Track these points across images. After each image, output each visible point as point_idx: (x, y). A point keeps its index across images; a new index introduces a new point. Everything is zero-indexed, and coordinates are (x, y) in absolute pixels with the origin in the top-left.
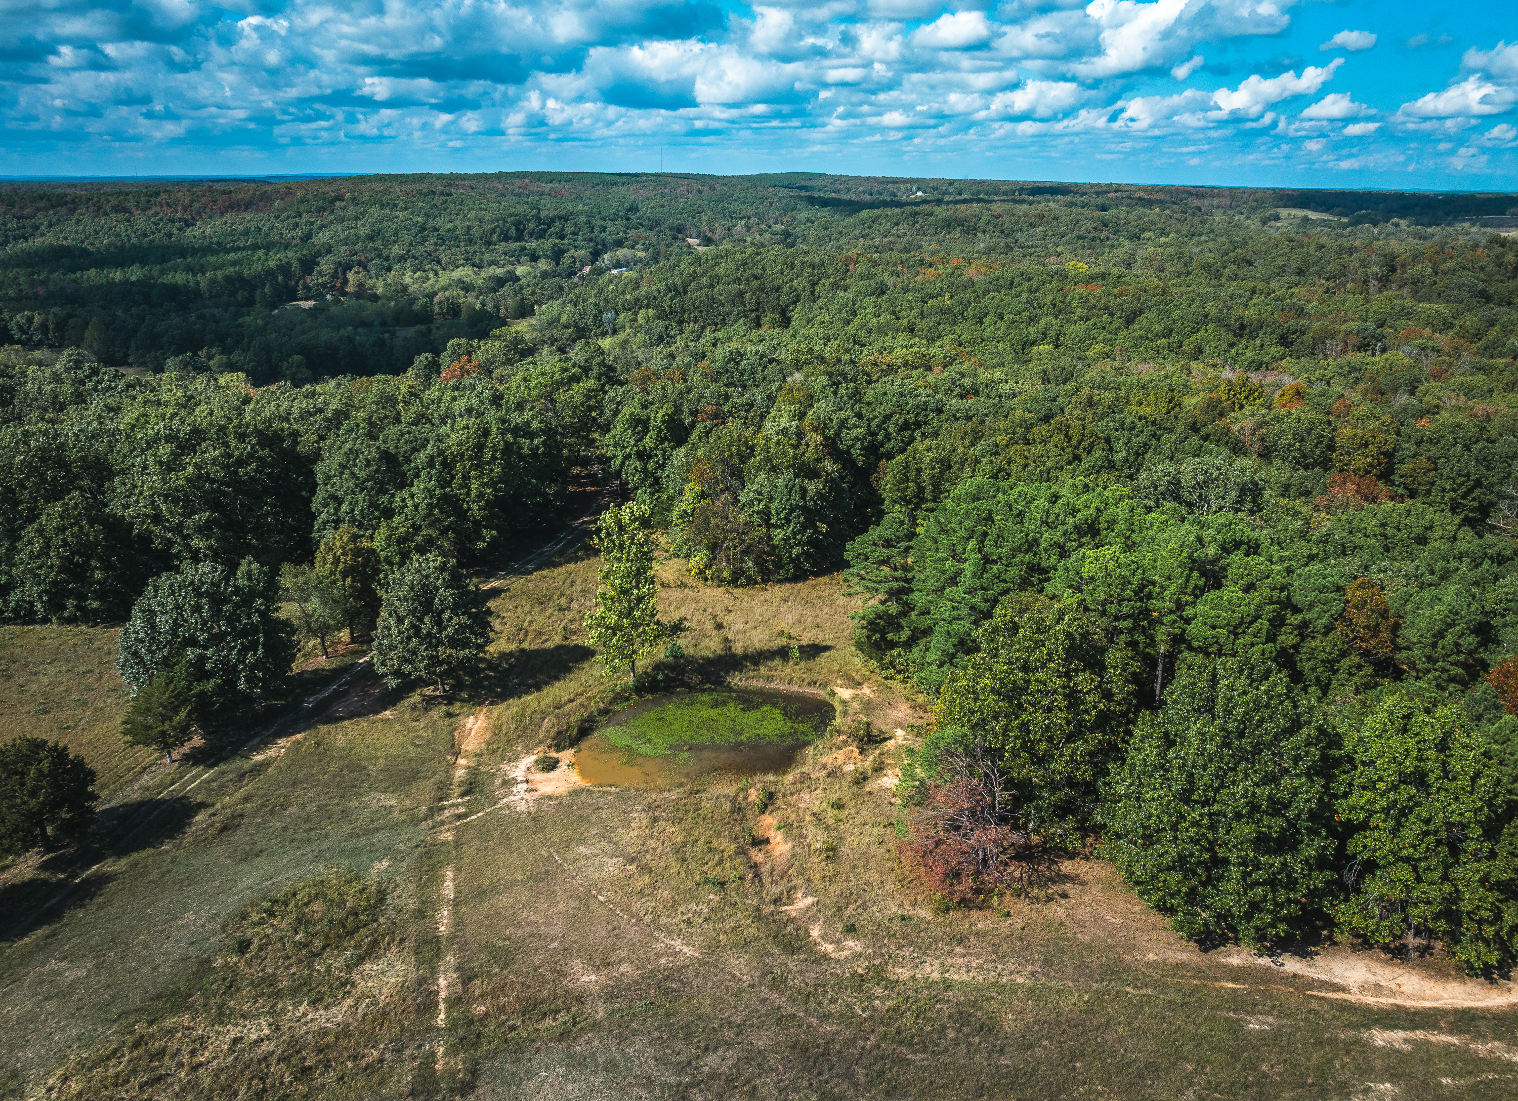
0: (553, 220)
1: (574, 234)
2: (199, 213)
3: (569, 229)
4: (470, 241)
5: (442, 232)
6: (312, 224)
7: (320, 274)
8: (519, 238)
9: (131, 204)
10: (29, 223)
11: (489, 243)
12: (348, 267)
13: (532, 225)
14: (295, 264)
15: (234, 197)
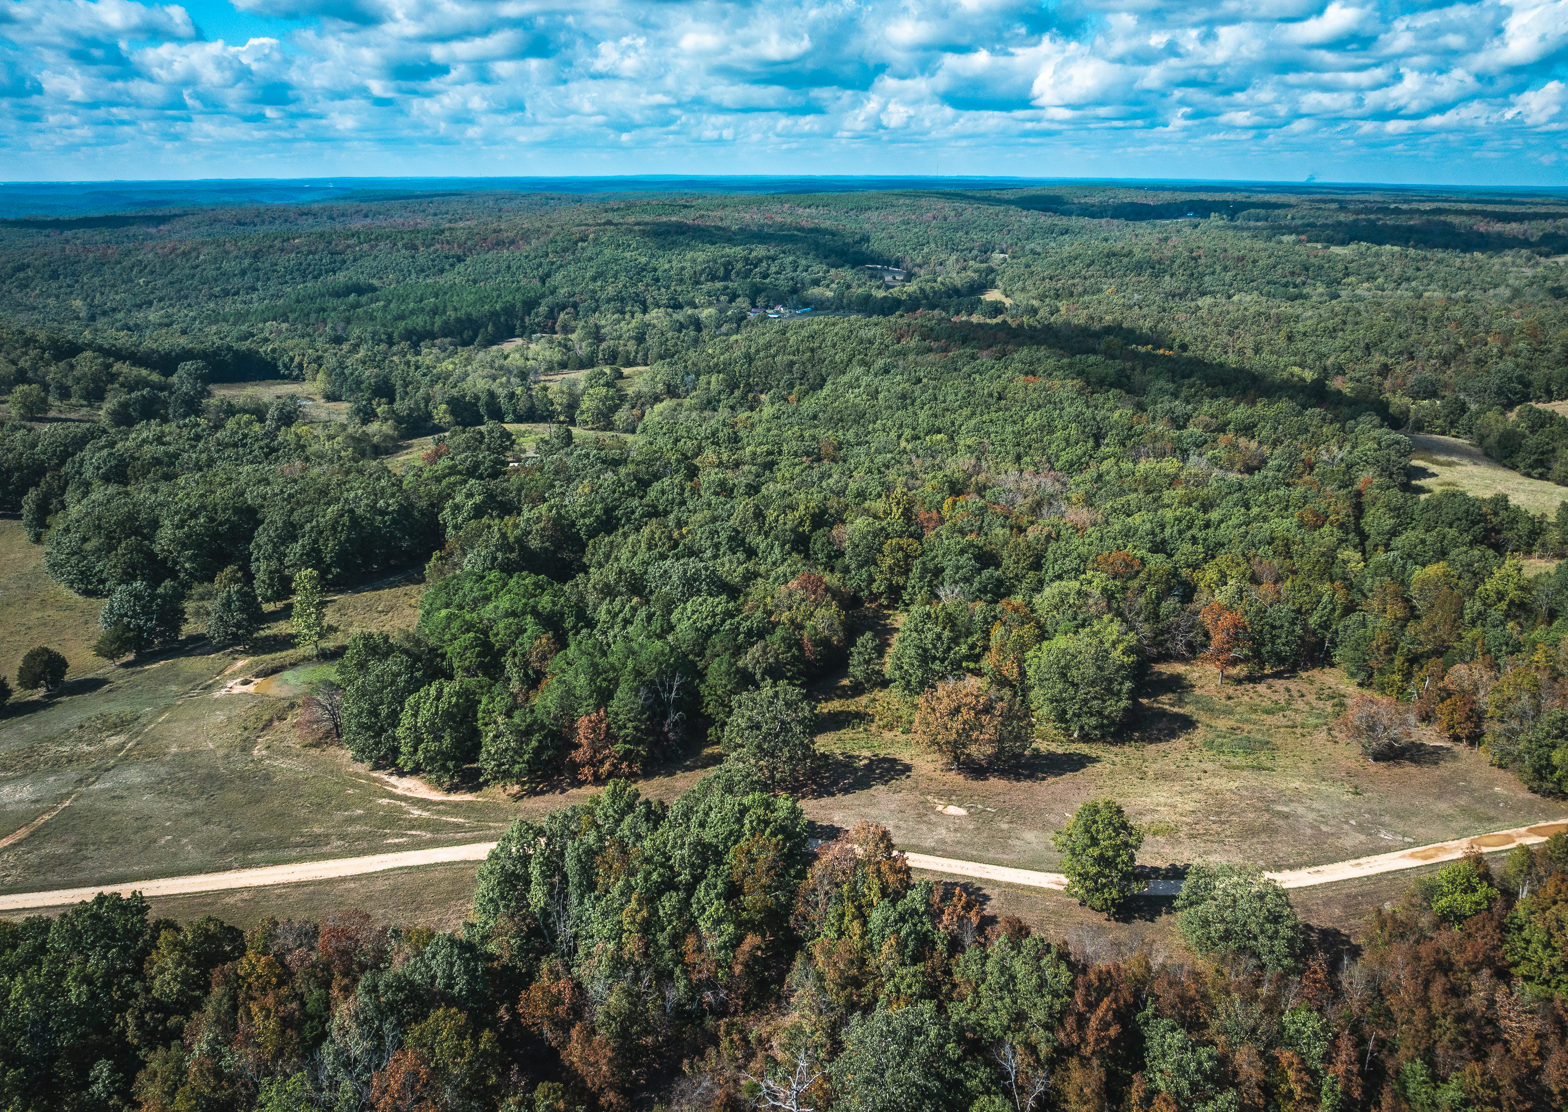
0: (760, 261)
1: (778, 273)
2: (470, 250)
3: (773, 269)
4: (681, 280)
5: (659, 273)
6: (553, 263)
7: (537, 315)
8: (726, 277)
9: (418, 242)
10: (339, 258)
11: (698, 283)
12: (563, 308)
13: (739, 265)
14: (519, 305)
15: (500, 236)
